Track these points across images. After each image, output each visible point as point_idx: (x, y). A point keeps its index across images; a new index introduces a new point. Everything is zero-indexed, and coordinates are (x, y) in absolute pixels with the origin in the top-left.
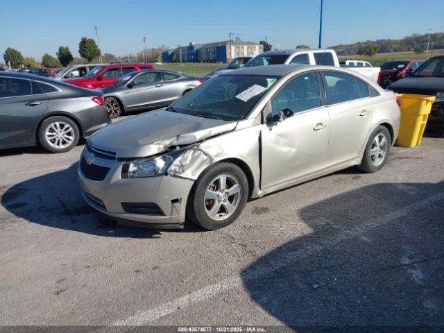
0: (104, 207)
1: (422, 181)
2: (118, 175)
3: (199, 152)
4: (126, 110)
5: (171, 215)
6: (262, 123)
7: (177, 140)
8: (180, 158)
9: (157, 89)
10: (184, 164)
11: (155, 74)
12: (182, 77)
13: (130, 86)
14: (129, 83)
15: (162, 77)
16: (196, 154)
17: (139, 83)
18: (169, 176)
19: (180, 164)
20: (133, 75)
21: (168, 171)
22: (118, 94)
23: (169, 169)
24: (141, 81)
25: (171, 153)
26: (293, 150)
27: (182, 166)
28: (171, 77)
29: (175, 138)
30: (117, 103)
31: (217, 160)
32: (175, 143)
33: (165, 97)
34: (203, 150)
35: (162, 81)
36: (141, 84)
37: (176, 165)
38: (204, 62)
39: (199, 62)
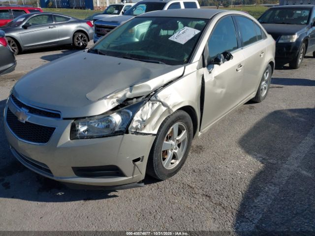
0: (49, 171)
1: (304, 107)
2: (66, 137)
3: (158, 103)
4: (23, 49)
5: (133, 176)
6: (204, 66)
7: (131, 92)
8: (139, 113)
9: (51, 29)
10: (145, 118)
11: (47, 17)
12: (71, 20)
13: (25, 27)
14: (24, 24)
15: (53, 19)
16: (156, 105)
17: (33, 24)
18: (130, 134)
19: (141, 120)
20: (27, 17)
21: (129, 128)
22: (14, 34)
23: (131, 126)
24: (35, 23)
25: (127, 106)
26: (224, 90)
27: (144, 121)
28: (62, 19)
29: (128, 89)
30: (14, 43)
31: (174, 110)
32: (129, 94)
33: (59, 37)
34: (162, 100)
35: (54, 23)
36: (35, 25)
37: (137, 121)
38: (75, 8)
39: (72, 8)
